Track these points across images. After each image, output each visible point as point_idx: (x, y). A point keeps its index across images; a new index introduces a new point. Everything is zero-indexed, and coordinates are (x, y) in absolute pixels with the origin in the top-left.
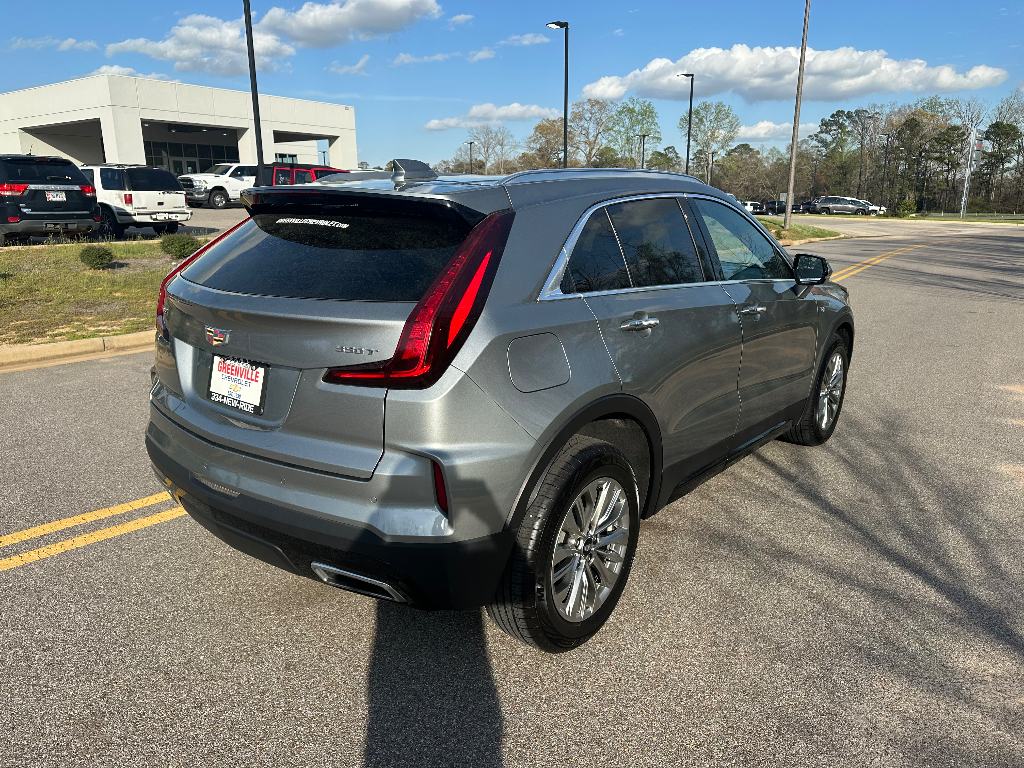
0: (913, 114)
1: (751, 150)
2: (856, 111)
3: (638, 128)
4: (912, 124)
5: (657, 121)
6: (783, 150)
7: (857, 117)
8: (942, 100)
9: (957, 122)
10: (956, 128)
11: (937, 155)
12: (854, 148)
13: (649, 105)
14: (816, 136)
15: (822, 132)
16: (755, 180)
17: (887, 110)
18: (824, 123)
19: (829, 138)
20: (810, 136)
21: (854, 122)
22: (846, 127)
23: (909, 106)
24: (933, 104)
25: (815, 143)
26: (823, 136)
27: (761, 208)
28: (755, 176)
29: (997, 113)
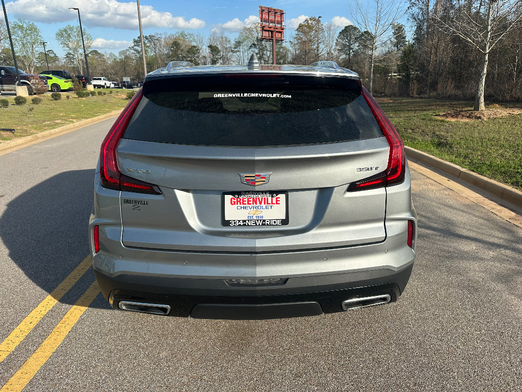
0: (175, 39)
1: (99, 54)
2: (149, 36)
3: (29, 38)
4: (176, 44)
5: (40, 34)
6: (117, 55)
7: (151, 38)
8: (186, 33)
9: (194, 44)
10: (194, 47)
11: (189, 59)
12: (152, 54)
13: (32, 23)
14: (133, 47)
15: (135, 46)
16: (105, 70)
17: (163, 36)
18: (135, 41)
19: (139, 49)
20: (130, 48)
21: (149, 41)
22: (146, 44)
23: (173, 35)
24: (183, 34)
25: (133, 51)
26: (136, 48)
27: (118, 85)
28: (105, 68)
29: (209, 40)
